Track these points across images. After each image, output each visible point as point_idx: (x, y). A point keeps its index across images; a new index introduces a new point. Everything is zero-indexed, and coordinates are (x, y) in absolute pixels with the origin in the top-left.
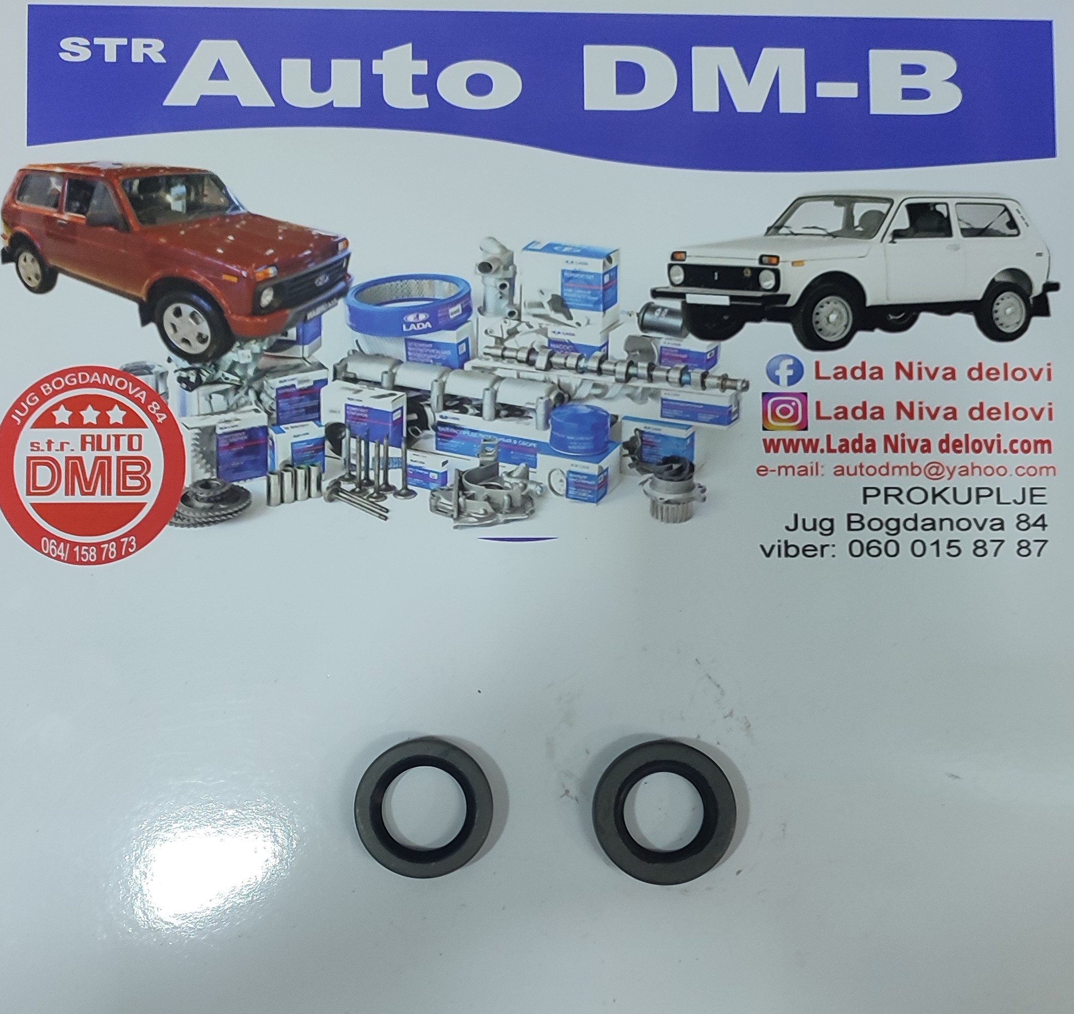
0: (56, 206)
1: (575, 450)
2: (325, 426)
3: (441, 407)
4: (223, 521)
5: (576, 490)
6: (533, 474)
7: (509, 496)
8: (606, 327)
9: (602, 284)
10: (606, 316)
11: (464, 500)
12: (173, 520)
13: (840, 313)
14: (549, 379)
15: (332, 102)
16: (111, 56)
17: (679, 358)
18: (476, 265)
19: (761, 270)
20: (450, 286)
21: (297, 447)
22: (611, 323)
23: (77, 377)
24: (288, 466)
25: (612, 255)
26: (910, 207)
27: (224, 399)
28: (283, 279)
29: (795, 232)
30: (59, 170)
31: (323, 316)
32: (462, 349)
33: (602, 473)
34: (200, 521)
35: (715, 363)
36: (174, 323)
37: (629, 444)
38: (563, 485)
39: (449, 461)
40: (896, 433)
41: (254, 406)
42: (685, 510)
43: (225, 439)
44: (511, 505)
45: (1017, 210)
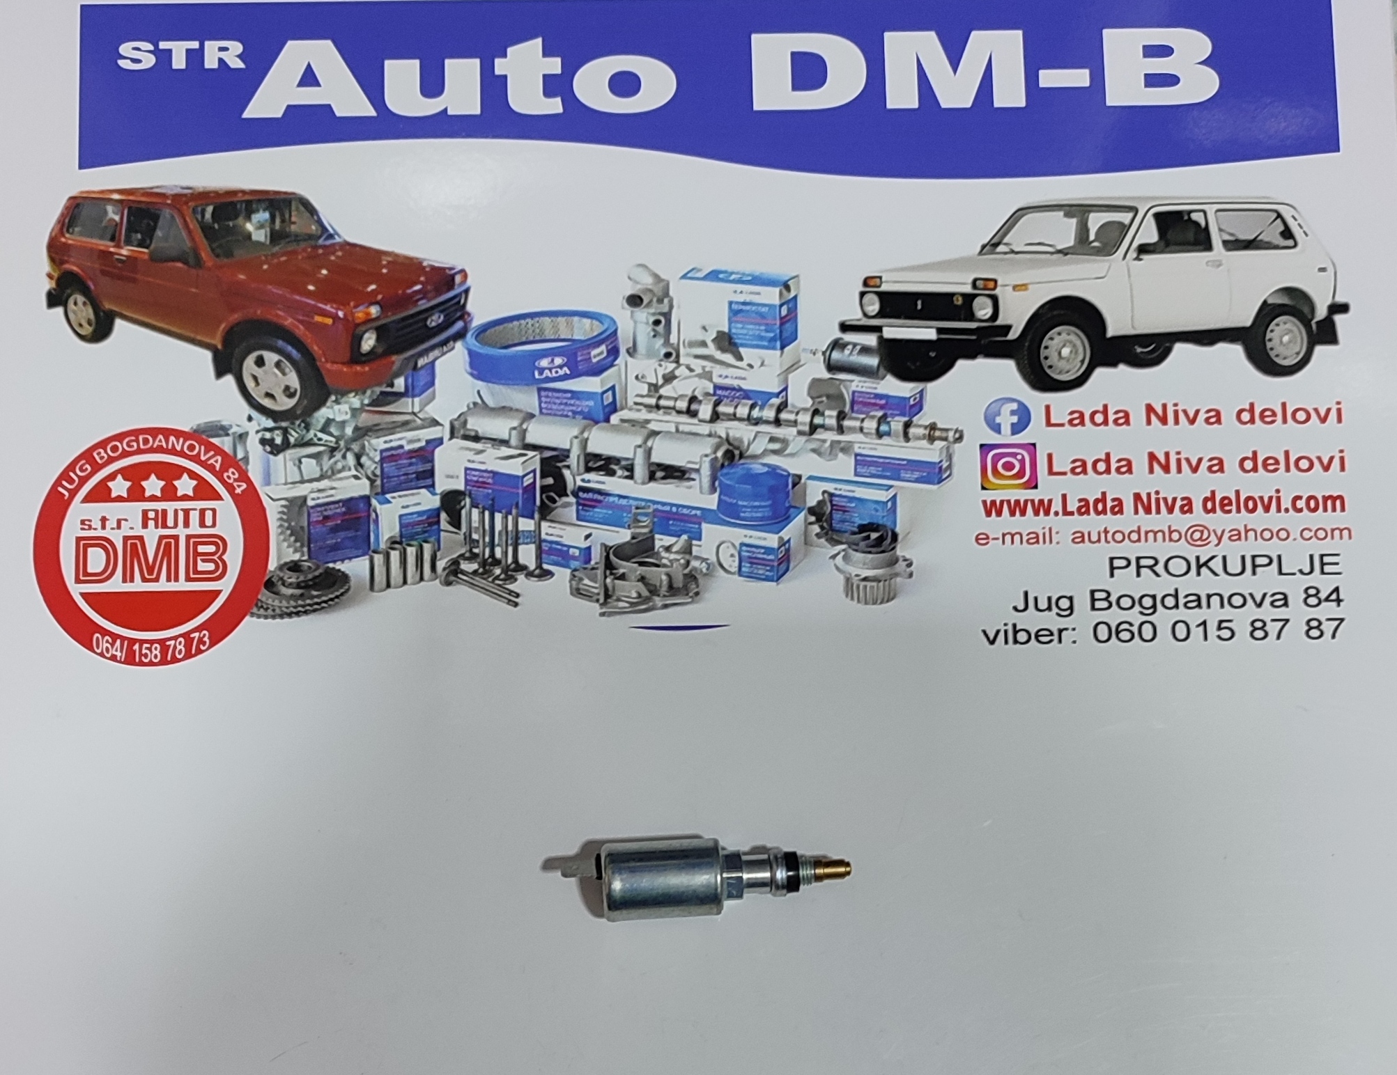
0: (113, 239)
1: (748, 517)
2: (441, 494)
3: (582, 468)
4: (315, 611)
5: (751, 567)
6: (698, 548)
7: (668, 575)
8: (784, 370)
9: (778, 318)
10: (784, 356)
11: (613, 581)
12: (255, 610)
13: (1074, 346)
14: (716, 433)
15: (446, 110)
16: (179, 62)
17: (875, 404)
18: (624, 298)
19: (976, 296)
20: (592, 325)
21: (405, 521)
22: (789, 365)
23: (137, 441)
24: (395, 542)
25: (789, 283)
26: (1158, 216)
27: (317, 462)
28: (389, 319)
29: (1016, 250)
30: (116, 196)
31: (437, 363)
32: (607, 398)
33: (784, 545)
34: (288, 611)
35: (921, 409)
36: (255, 374)
37: (816, 509)
38: (734, 561)
39: (593, 535)
40: (1148, 491)
41: (354, 472)
42: (887, 589)
43: (318, 512)
44: (671, 587)
45: (1293, 217)
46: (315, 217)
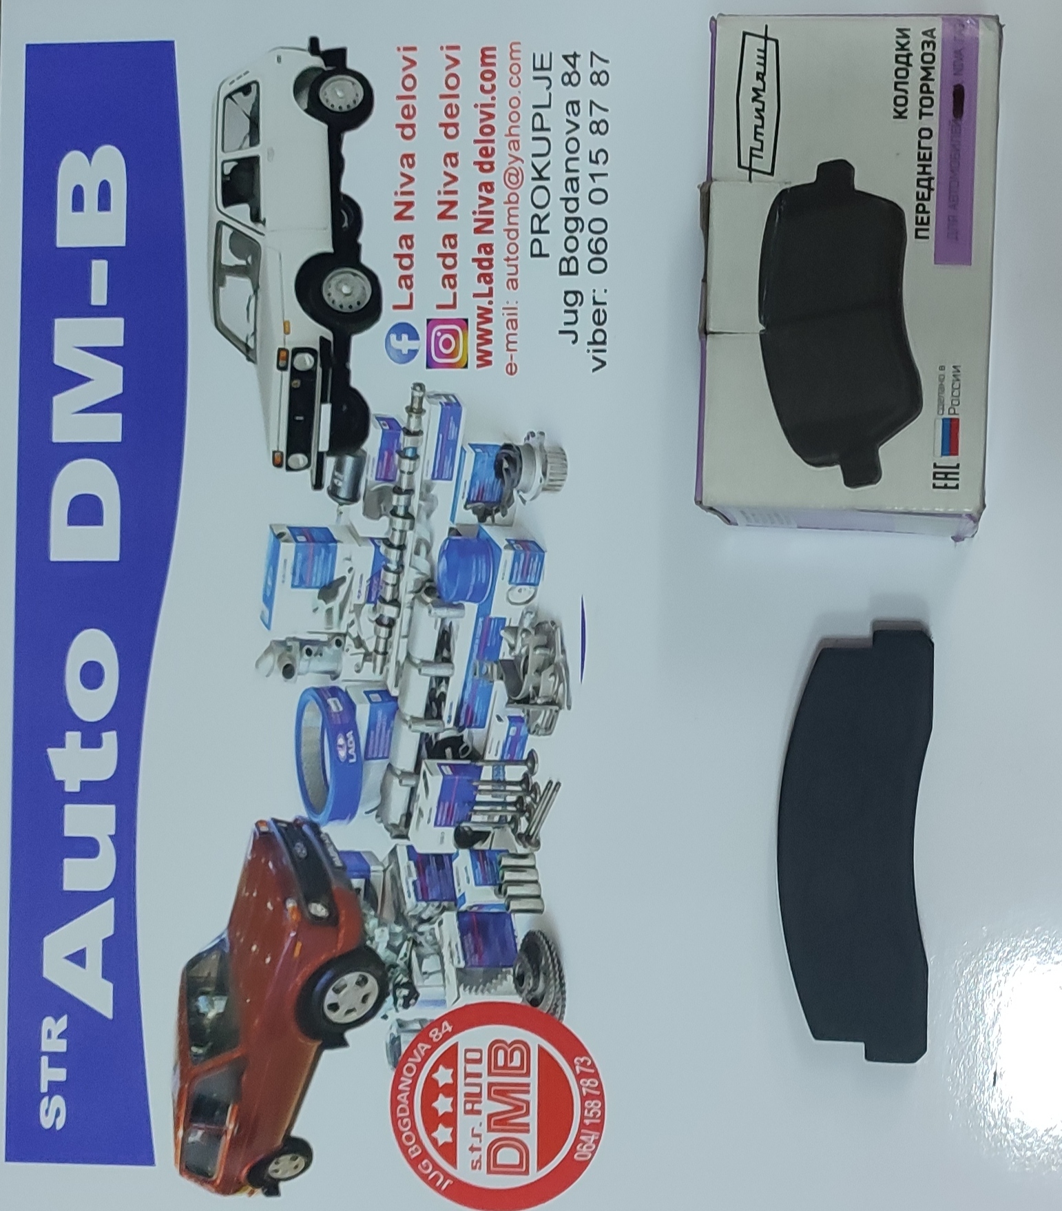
0: (219, 1136)
1: (486, 576)
2: (457, 848)
3: (438, 722)
4: (559, 962)
5: (530, 575)
6: (512, 621)
7: (535, 648)
8: (354, 541)
9: (308, 544)
10: (343, 540)
11: (539, 698)
12: (557, 1016)
13: (340, 282)
14: (408, 603)
15: (111, 837)
16: (60, 1074)
17: (389, 460)
18: (285, 681)
19: (293, 367)
20: (309, 710)
21: (480, 879)
22: (350, 535)
23: (402, 1118)
24: (500, 889)
25: (277, 533)
26: (227, 203)
27: (426, 958)
28: (299, 892)
29: (253, 330)
30: (181, 1133)
31: (339, 848)
32: (375, 698)
33: (512, 545)
34: (558, 987)
35: (393, 419)
37: (481, 515)
38: (525, 589)
39: (498, 714)
40: (472, 221)
41: (436, 924)
42: (553, 455)
43: (470, 958)
44: (546, 646)
45: (231, 83)
46: (205, 955)
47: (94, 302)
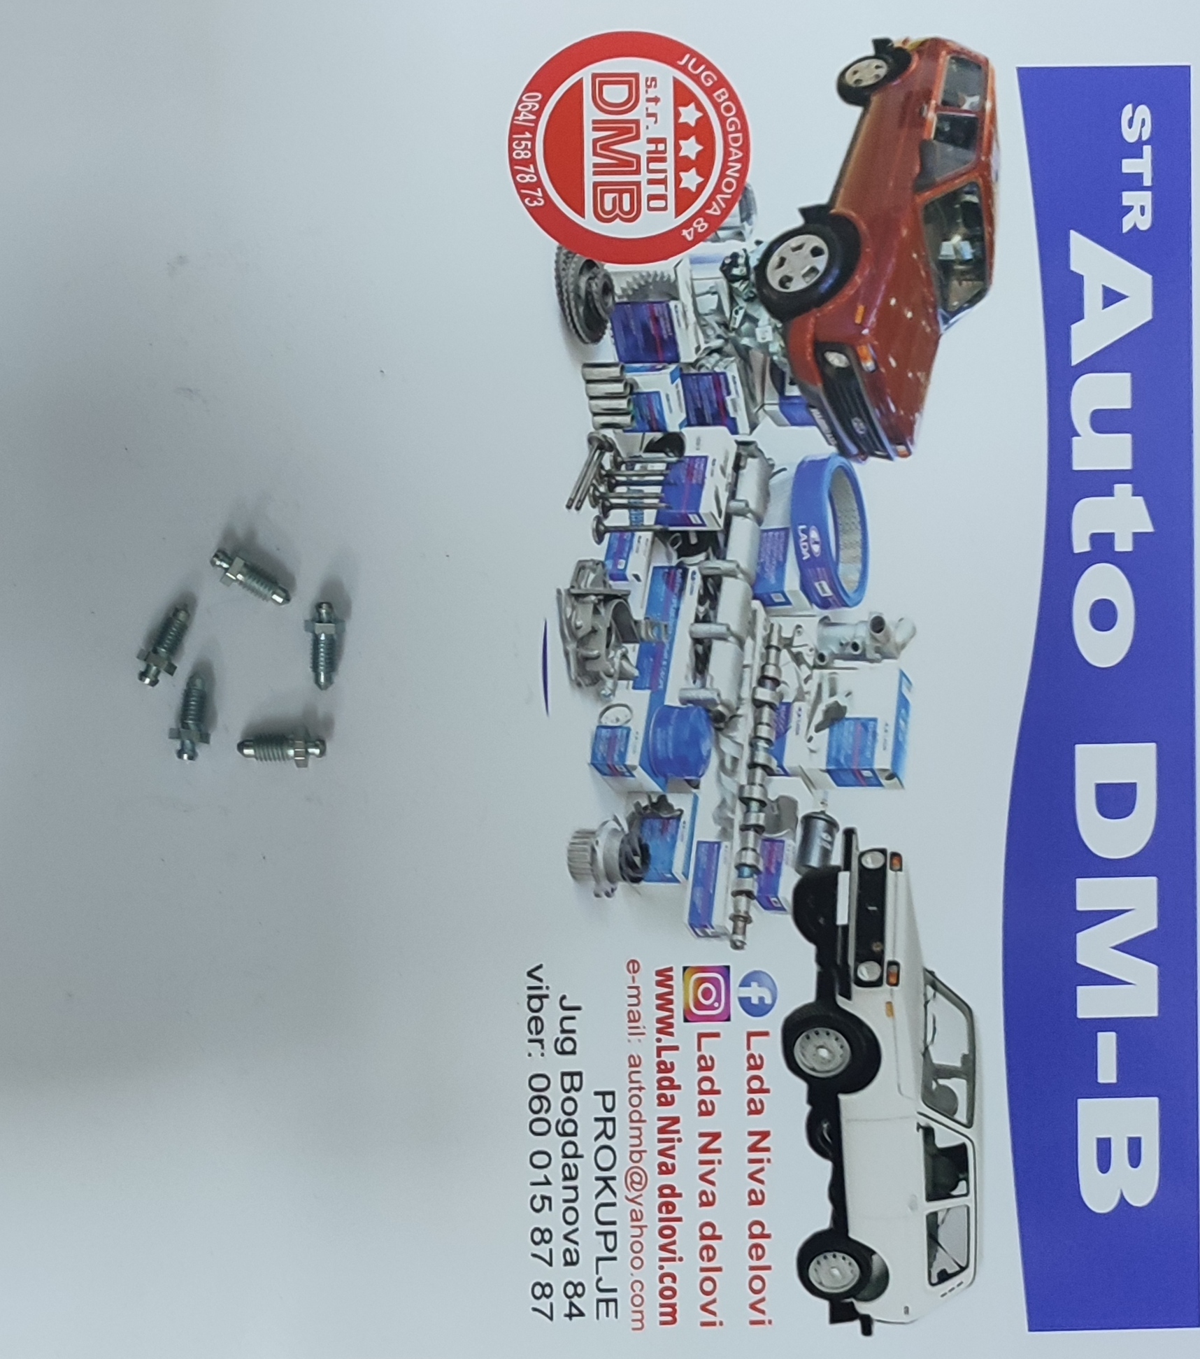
0: (945, 103)
1: (656, 736)
2: (681, 433)
3: (706, 572)
4: (563, 309)
5: (606, 738)
6: (625, 686)
7: (598, 657)
8: (808, 774)
9: (860, 768)
10: (821, 773)
11: (592, 602)
12: (565, 251)
13: (829, 1061)
14: (743, 704)
15: (1078, 435)
16: (1129, 166)
17: (770, 863)
18: (881, 613)
19: (880, 962)
20: (853, 581)
21: (653, 397)
22: (812, 780)
23: (736, 131)
24: (632, 388)
25: (896, 779)
26: (963, 1148)
27: (712, 310)
28: (860, 380)
29: (928, 1006)
30: (988, 105)
31: (815, 428)
32: (778, 598)
33: (629, 771)
34: (563, 283)
35: (765, 908)
36: (804, 249)
37: (664, 803)
38: (612, 721)
39: (639, 583)
40: (681, 1131)
41: (703, 346)
42: (583, 872)
43: (663, 311)
44: (587, 659)
45: (960, 1284)
46: (966, 305)
47: (1113, 1035)
